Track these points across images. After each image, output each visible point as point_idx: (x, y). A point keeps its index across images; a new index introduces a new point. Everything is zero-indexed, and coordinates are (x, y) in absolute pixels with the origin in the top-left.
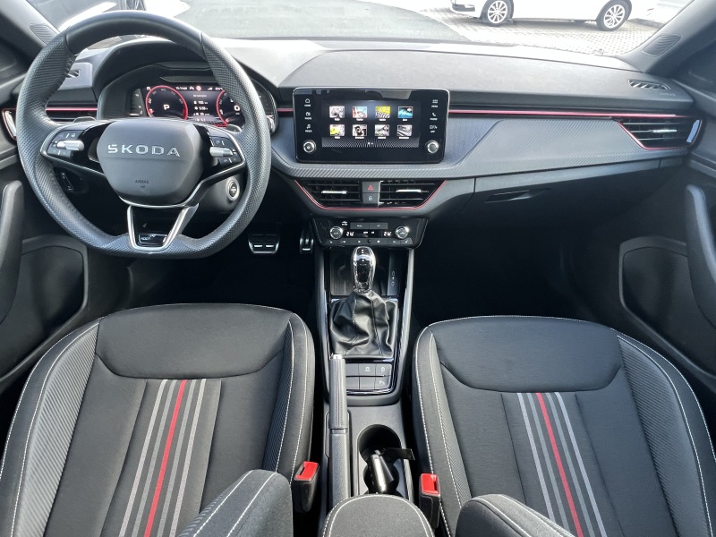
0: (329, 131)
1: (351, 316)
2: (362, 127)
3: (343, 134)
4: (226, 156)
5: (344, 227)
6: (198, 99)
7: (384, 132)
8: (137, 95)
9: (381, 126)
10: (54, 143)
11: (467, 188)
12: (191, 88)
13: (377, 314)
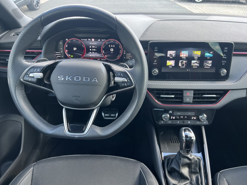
0: (166, 63)
1: (179, 168)
2: (184, 62)
3: (174, 65)
4: (123, 82)
5: (170, 114)
6: (92, 45)
7: (196, 64)
8: (61, 43)
9: (196, 61)
10: (28, 74)
11: (242, 94)
12: (89, 40)
13: (193, 166)
